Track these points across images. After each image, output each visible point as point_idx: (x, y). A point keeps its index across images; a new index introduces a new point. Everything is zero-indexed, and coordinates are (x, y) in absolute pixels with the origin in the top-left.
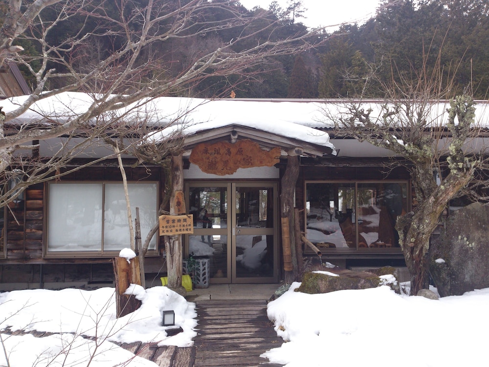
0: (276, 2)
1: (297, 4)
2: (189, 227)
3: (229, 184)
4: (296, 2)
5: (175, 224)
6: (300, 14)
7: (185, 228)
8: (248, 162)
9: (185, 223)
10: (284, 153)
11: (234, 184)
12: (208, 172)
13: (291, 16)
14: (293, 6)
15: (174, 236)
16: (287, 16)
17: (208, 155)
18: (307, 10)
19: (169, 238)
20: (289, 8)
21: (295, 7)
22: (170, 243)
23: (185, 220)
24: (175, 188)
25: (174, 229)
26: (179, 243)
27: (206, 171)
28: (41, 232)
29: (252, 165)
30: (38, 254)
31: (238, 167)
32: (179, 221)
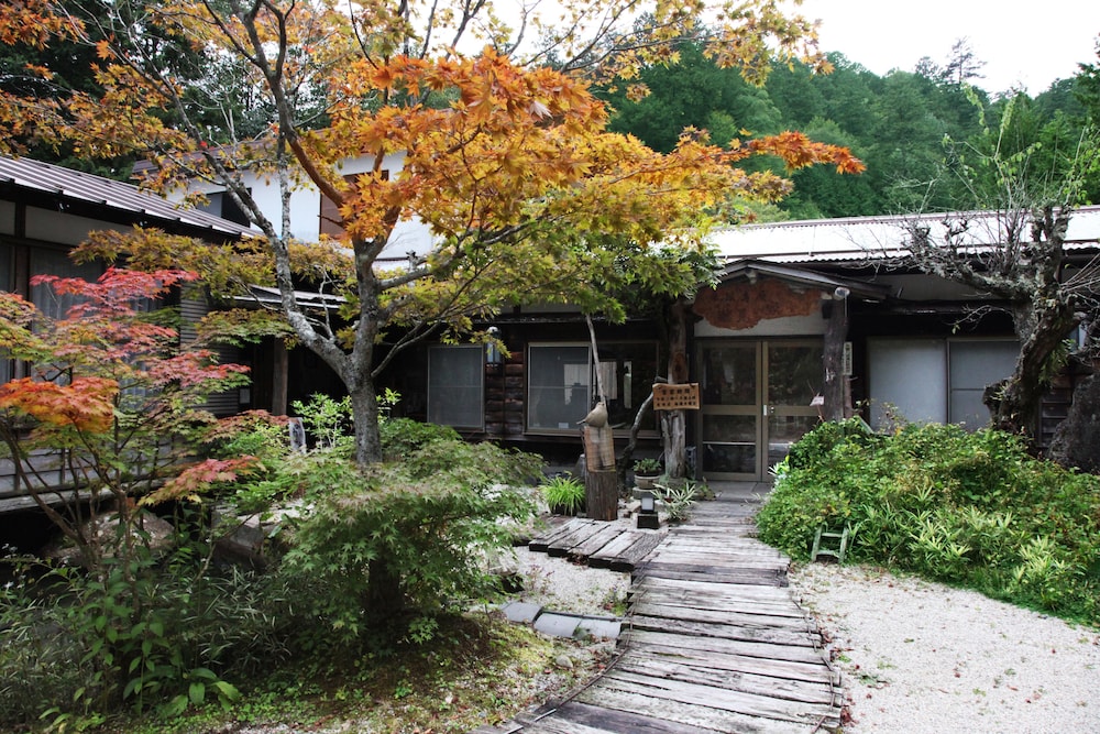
0: (927, 58)
1: (966, 57)
2: (692, 401)
3: (759, 344)
4: (965, 54)
5: (674, 396)
6: (972, 72)
7: (688, 401)
8: (773, 312)
9: (687, 395)
10: (826, 297)
11: (766, 344)
12: (719, 326)
13: (956, 77)
14: (958, 61)
15: (673, 410)
16: (948, 79)
17: (717, 303)
18: (985, 63)
19: (667, 413)
20: (952, 66)
21: (962, 62)
22: (667, 420)
23: (687, 391)
24: (674, 348)
25: (673, 402)
26: (680, 420)
27: (716, 324)
28: (521, 403)
29: (780, 315)
30: (518, 428)
31: (760, 319)
32: (679, 391)
